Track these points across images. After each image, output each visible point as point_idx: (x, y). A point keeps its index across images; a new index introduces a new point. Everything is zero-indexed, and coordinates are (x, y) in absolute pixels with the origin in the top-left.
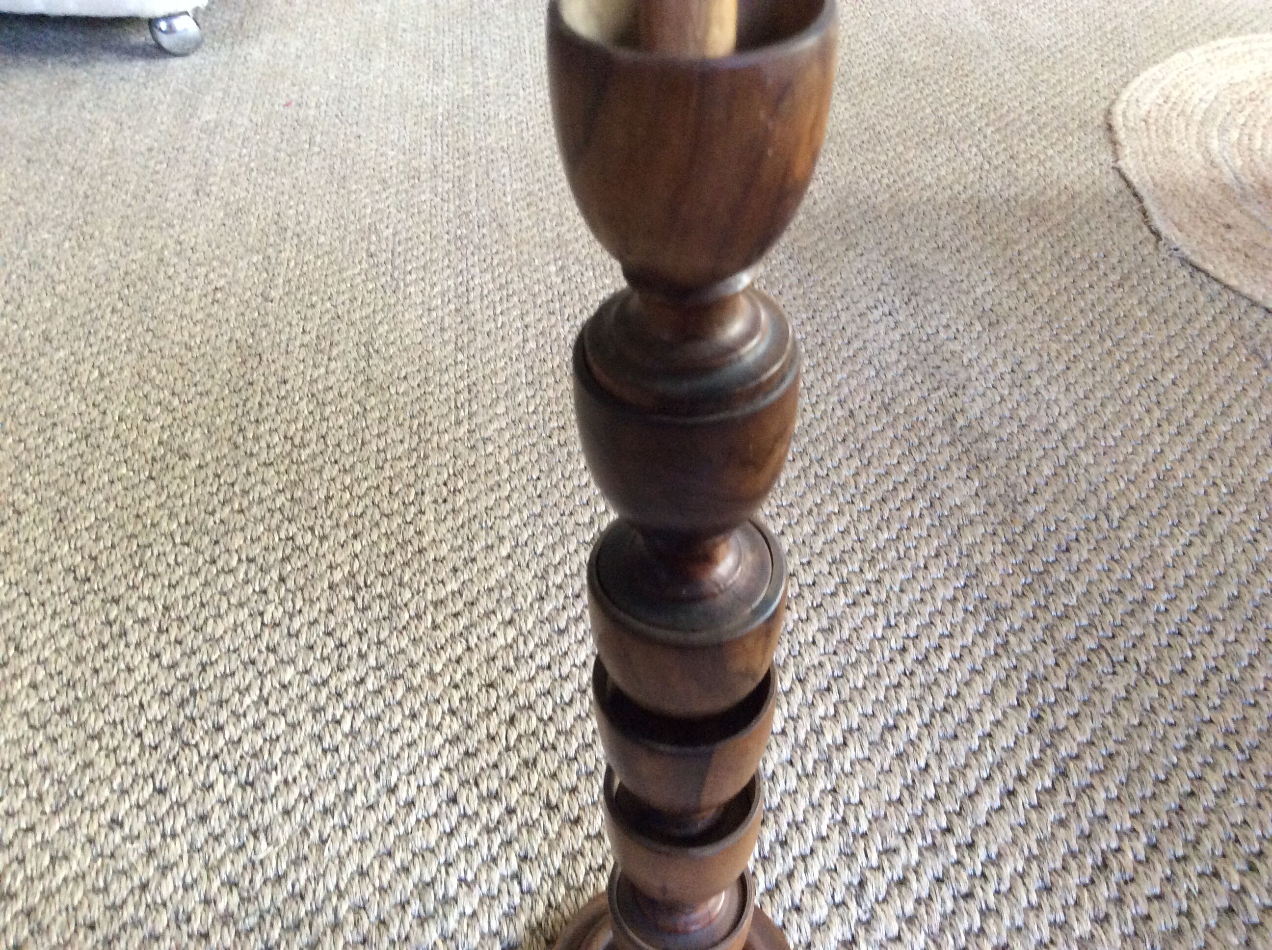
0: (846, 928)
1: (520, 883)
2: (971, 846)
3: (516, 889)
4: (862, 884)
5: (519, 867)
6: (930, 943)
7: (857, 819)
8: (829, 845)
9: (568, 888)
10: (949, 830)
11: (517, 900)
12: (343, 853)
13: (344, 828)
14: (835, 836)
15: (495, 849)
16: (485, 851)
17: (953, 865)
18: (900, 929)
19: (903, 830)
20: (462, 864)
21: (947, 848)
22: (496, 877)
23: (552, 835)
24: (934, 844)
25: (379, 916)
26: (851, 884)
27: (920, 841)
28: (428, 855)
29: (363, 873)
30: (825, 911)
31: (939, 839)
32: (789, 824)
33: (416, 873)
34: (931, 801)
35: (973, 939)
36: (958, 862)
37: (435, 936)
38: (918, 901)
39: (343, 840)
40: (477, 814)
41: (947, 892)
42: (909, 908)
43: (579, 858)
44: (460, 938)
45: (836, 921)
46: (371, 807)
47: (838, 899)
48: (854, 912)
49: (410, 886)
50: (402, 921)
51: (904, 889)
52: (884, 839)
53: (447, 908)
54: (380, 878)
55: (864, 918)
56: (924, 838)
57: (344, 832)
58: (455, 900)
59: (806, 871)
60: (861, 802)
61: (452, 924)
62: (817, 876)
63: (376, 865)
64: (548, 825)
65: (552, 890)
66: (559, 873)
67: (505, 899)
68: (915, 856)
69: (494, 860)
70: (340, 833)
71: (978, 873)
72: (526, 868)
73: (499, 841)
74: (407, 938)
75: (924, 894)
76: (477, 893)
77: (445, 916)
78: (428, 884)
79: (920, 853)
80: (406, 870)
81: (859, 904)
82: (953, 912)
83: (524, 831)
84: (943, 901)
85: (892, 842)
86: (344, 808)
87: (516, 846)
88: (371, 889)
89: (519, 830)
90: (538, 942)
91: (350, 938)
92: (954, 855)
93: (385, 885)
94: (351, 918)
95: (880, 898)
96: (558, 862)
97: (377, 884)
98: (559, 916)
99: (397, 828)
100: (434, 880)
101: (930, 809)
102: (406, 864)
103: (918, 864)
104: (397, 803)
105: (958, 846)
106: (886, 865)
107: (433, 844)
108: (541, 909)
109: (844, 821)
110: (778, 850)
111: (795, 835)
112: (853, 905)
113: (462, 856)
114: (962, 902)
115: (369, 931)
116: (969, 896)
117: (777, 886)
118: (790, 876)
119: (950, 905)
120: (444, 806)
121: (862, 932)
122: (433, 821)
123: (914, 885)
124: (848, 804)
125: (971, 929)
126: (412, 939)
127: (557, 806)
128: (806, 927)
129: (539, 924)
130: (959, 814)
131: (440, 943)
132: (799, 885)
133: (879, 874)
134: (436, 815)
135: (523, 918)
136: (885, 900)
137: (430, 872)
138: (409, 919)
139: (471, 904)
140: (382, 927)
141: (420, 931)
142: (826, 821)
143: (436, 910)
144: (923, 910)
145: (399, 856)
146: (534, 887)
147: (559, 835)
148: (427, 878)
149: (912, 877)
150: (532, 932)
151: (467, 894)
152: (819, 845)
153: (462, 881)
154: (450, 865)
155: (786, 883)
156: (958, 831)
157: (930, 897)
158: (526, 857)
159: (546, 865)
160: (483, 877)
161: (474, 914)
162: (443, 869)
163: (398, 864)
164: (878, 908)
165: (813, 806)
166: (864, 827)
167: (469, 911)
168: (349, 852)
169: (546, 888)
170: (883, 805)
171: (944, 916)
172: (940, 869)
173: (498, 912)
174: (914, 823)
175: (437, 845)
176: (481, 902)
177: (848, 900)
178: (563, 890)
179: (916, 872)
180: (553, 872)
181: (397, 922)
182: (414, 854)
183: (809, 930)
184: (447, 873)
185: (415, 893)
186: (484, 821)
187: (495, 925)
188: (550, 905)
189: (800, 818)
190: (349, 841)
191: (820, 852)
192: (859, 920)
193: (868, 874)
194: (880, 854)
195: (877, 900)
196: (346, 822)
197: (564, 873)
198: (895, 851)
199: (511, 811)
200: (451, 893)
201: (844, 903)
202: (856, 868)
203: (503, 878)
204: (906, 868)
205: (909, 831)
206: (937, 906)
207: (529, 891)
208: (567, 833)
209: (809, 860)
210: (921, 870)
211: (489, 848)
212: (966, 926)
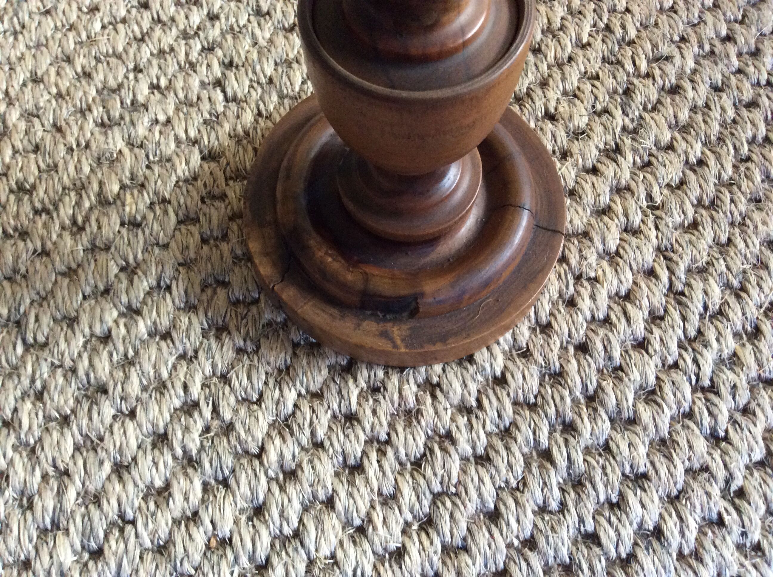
0: (609, 138)
1: (224, 91)
2: (756, 53)
3: (219, 96)
4: (628, 92)
5: (223, 74)
6: (708, 153)
7: (623, 27)
8: (591, 53)
9: (281, 97)
10: (729, 38)
11: (220, 108)
12: (13, 59)
13: (15, 33)
14: (598, 44)
15: (194, 56)
16: (182, 57)
17: (734, 74)
18: (673, 138)
19: (676, 38)
20: (154, 71)
21: (728, 56)
22: (195, 82)
23: (263, 42)
24: (712, 52)
25: (55, 125)
26: (615, 92)
27: (696, 49)
28: (113, 61)
29: (36, 80)
30: (585, 119)
31: (719, 48)
32: (543, 32)
33: (98, 78)
34: (709, 9)
35: (756, 149)
36: (740, 71)
37: (120, 144)
38: (694, 109)
39: (14, 47)
40: (173, 19)
41: (727, 101)
42: (684, 116)
43: (295, 65)
44: (151, 147)
45: (599, 129)
46: (48, 12)
47: (599, 107)
48: (619, 119)
49: (93, 92)
50: (81, 128)
51: (677, 98)
52: (655, 46)
53: (135, 115)
54: (57, 85)
55: (631, 127)
56: (701, 46)
57: (16, 39)
58: (145, 107)
59: (563, 79)
60: (627, 10)
61: (141, 131)
62: (576, 84)
63: (53, 71)
64: (258, 32)
65: (262, 99)
66: (271, 81)
67: (206, 106)
68: (690, 64)
69: (192, 66)
70: (11, 39)
71: (763, 82)
72: (231, 75)
73: (199, 47)
74: (87, 146)
75: (701, 103)
76: (171, 99)
77: (132, 123)
78: (113, 91)
79: (697, 63)
80: (88, 75)
81: (625, 113)
82: (734, 121)
83: (229, 37)
84: (723, 109)
85: (665, 49)
86: (16, 14)
87: (220, 53)
88: (46, 97)
89: (223, 34)
90: (245, 150)
91: (19, 146)
92: (735, 63)
93: (64, 92)
94: (22, 125)
95: (650, 107)
96: (269, 70)
97: (54, 91)
98: (270, 124)
99: (79, 35)
100: (120, 86)
101: (708, 17)
102: (88, 69)
103: (694, 71)
104: (80, 9)
105: (740, 55)
106: (657, 72)
107: (120, 49)
108: (248, 117)
109: (608, 28)
110: (531, 58)
111: (551, 43)
112: (618, 113)
113: (155, 62)
114: (745, 113)
115: (42, 139)
116: (753, 104)
117: (528, 95)
118: (544, 84)
119: (731, 113)
120: (134, 11)
121: (628, 142)
122: (120, 27)
123: (690, 94)
124: (613, 10)
125: (754, 137)
126: (93, 146)
127: (268, 13)
128: (561, 134)
129: (247, 133)
130: (742, 22)
131: (126, 151)
132: (554, 94)
133: (649, 82)
134: (124, 21)
135: (227, 127)
136: (654, 109)
137: (115, 78)
138: (90, 125)
139: (164, 111)
140: (58, 135)
141: (102, 138)
142: (587, 29)
143: (122, 118)
144: (699, 118)
145: (80, 62)
146: (240, 95)
147: (271, 41)
148: (112, 83)
149: (687, 85)
150: (239, 142)
151: (160, 102)
152: (580, 52)
153: (154, 87)
154: (141, 71)
155: (539, 91)
156: (740, 40)
157: (707, 106)
158: (231, 64)
159: (254, 72)
160: (179, 84)
161: (168, 121)
162: (131, 76)
163: (79, 70)
164: (646, 115)
165: (571, 14)
166: (632, 33)
167: (162, 118)
168: (21, 58)
169: (255, 95)
170: (655, 13)
171: (724, 125)
172: (720, 77)
173: (198, 120)
174: (690, 30)
175: (125, 51)
176: (177, 110)
177: (611, 107)
178: (275, 98)
179: (692, 81)
180: (263, 80)
181: (75, 129)
182: (98, 60)
183: (565, 140)
184: (136, 79)
185: (98, 100)
186: (181, 27)
187: (192, 133)
188: (260, 114)
189: (557, 24)
190: (22, 47)
191: (580, 59)
192: (624, 129)
193: (636, 81)
194: (649, 62)
195: (645, 109)
196: (18, 28)
197: (275, 80)
198: (668, 58)
199: (213, 17)
200: (141, 99)
201: (606, 111)
202: (622, 76)
203: (203, 84)
204: (680, 77)
205: (683, 39)
206: (716, 114)
207: (235, 99)
208: (280, 40)
209: (567, 68)
210: (697, 78)
211: (187, 54)
212: (750, 134)
